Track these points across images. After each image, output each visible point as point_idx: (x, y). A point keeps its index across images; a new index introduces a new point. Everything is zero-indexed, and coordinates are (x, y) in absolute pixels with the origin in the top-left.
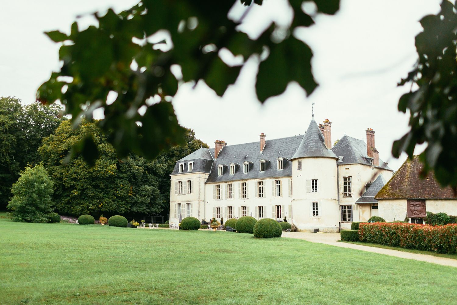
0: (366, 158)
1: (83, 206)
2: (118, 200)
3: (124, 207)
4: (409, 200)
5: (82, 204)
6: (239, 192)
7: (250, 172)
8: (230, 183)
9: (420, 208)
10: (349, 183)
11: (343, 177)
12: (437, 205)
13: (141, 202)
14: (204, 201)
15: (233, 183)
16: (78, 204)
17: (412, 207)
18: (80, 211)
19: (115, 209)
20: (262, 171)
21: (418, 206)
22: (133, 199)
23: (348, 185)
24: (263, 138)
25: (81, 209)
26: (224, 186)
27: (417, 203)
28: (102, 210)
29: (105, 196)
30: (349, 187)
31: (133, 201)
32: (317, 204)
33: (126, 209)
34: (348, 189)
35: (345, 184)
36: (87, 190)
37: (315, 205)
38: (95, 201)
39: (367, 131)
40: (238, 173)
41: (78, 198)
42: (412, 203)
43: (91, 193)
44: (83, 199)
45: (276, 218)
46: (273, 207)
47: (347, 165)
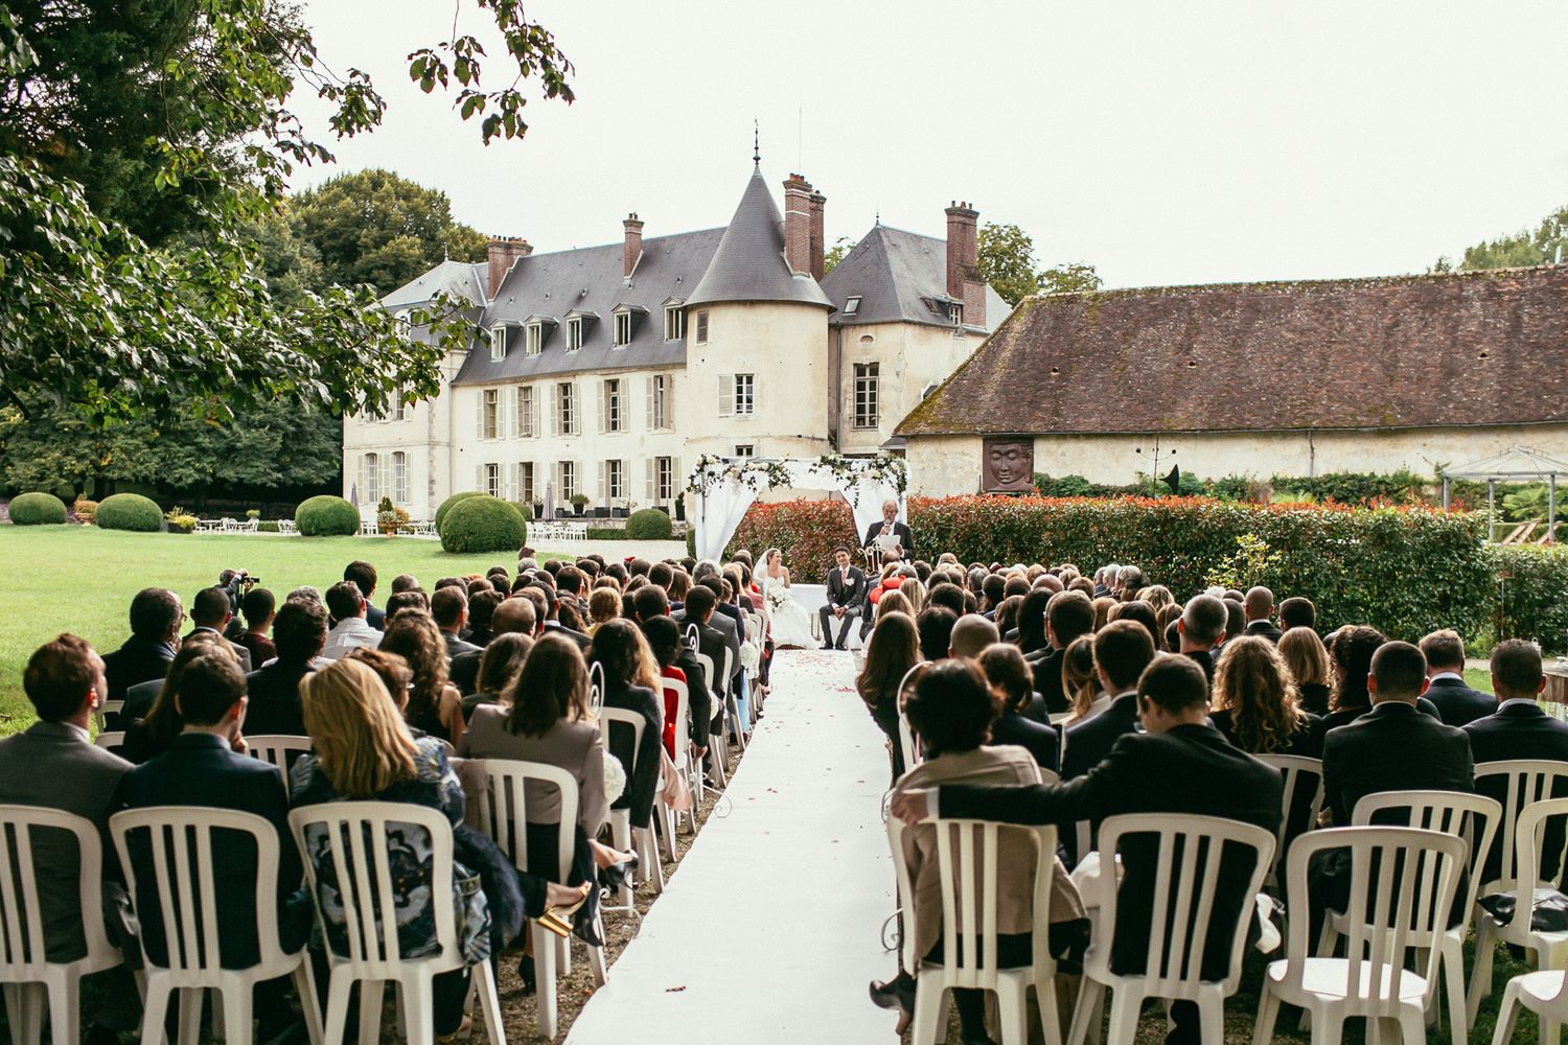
0: (940, 303)
1: (43, 461)
2: (168, 443)
3: (188, 463)
4: (990, 440)
5: (40, 455)
6: (553, 414)
7: (586, 347)
8: (525, 385)
9: (1016, 463)
10: (873, 385)
11: (855, 365)
12: (1063, 454)
13: (246, 447)
14: (450, 445)
15: (535, 385)
16: (26, 457)
17: (997, 459)
18: (32, 478)
19: (156, 473)
20: (621, 343)
21: (1011, 455)
22: (225, 437)
23: (867, 392)
24: (633, 230)
25: (37, 472)
26: (508, 395)
27: (1011, 447)
28: (110, 475)
29: (121, 430)
30: (873, 397)
31: (221, 445)
32: (749, 451)
33: (198, 471)
34: (867, 403)
35: (861, 386)
36: (51, 409)
38: (84, 446)
39: (949, 212)
40: (549, 352)
41: (22, 437)
42: (996, 448)
43: (70, 419)
44: (44, 438)
45: (657, 499)
46: (649, 462)
47: (867, 324)
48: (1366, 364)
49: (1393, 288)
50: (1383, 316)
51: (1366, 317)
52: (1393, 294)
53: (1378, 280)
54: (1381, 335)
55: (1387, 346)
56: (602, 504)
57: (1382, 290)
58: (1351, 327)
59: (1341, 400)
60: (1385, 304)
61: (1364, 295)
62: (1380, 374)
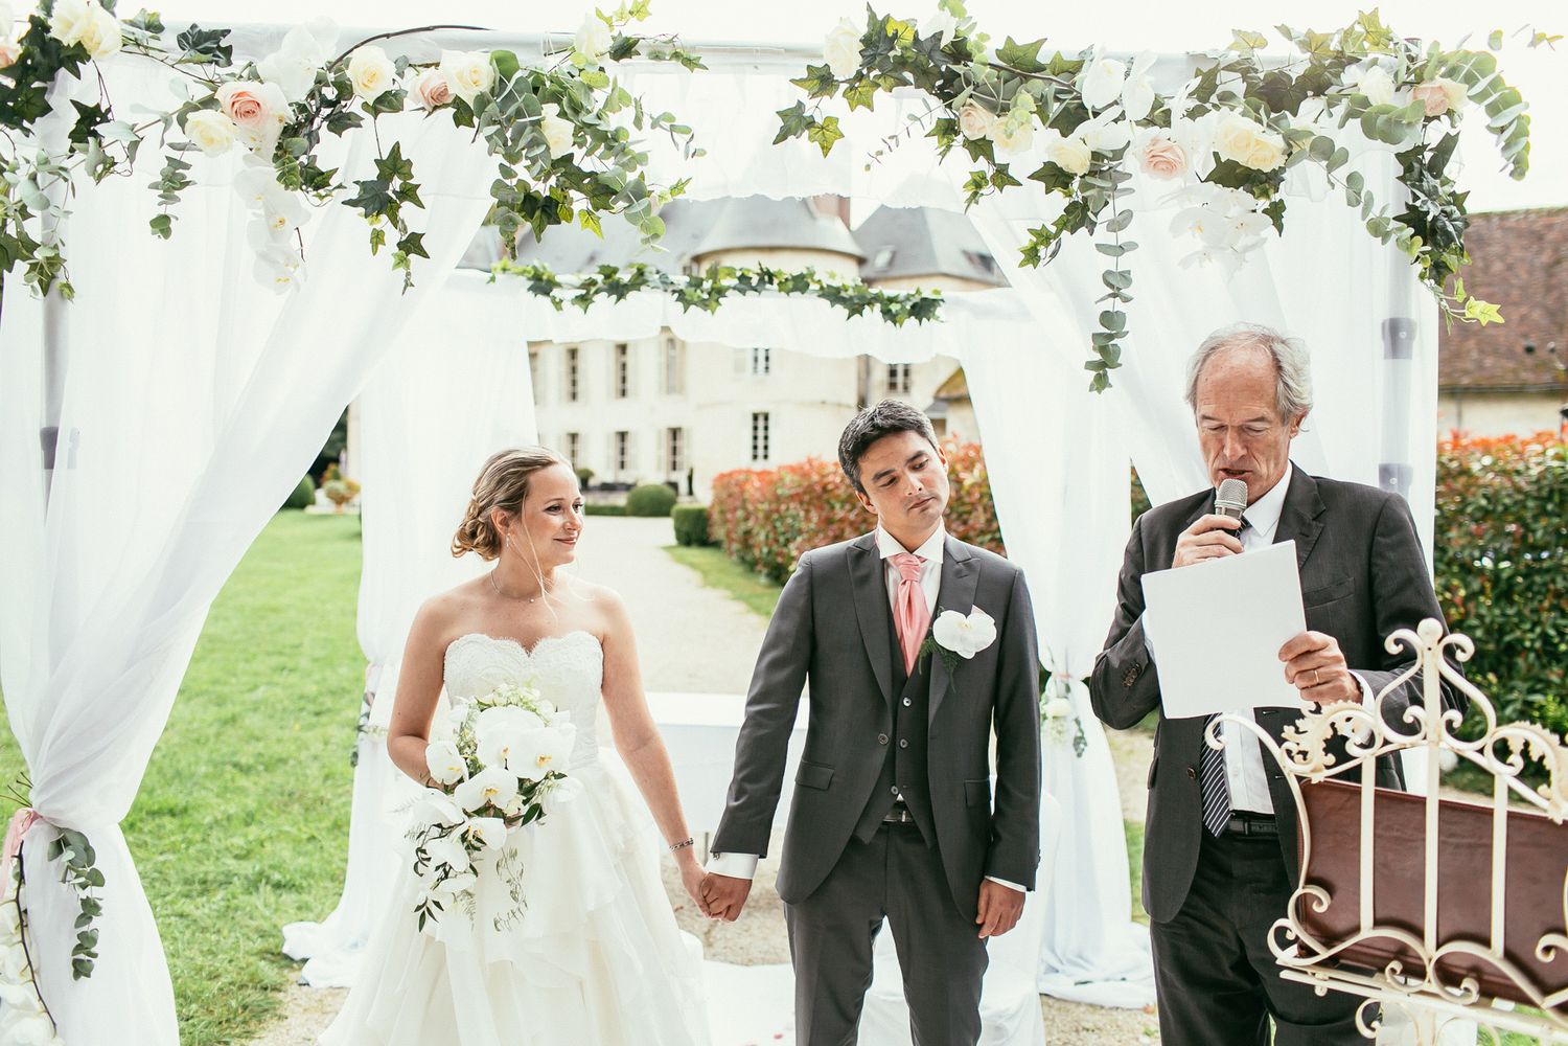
6: (559, 381)
32: (766, 418)
37: (761, 423)
45: (668, 473)
46: (659, 432)
47: (900, 278)
48: (1524, 310)
49: (1546, 221)
50: (1540, 252)
51: (1518, 253)
52: (1550, 227)
53: (1527, 212)
54: (1540, 276)
55: (1549, 289)
56: (609, 478)
57: (1534, 222)
58: (1497, 267)
59: (1496, 352)
60: (1540, 238)
61: (1510, 229)
62: (1544, 322)
